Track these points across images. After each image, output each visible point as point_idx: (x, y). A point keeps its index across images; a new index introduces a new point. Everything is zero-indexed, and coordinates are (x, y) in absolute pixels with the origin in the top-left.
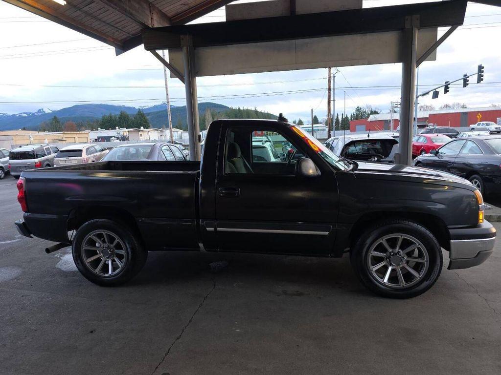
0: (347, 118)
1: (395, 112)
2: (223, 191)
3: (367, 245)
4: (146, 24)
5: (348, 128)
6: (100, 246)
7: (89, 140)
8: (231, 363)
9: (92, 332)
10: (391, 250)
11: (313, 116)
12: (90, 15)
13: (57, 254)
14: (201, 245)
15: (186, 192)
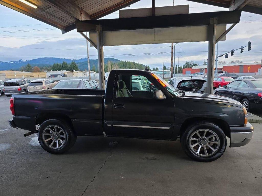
0: (181, 67)
1: (206, 65)
2: (116, 106)
3: (189, 135)
4: (78, 19)
5: (182, 73)
6: (52, 133)
7: (46, 76)
8: (119, 194)
9: (47, 178)
10: (201, 137)
11: (164, 66)
12: (49, 13)
13: (29, 137)
14: (104, 133)
15: (97, 106)
